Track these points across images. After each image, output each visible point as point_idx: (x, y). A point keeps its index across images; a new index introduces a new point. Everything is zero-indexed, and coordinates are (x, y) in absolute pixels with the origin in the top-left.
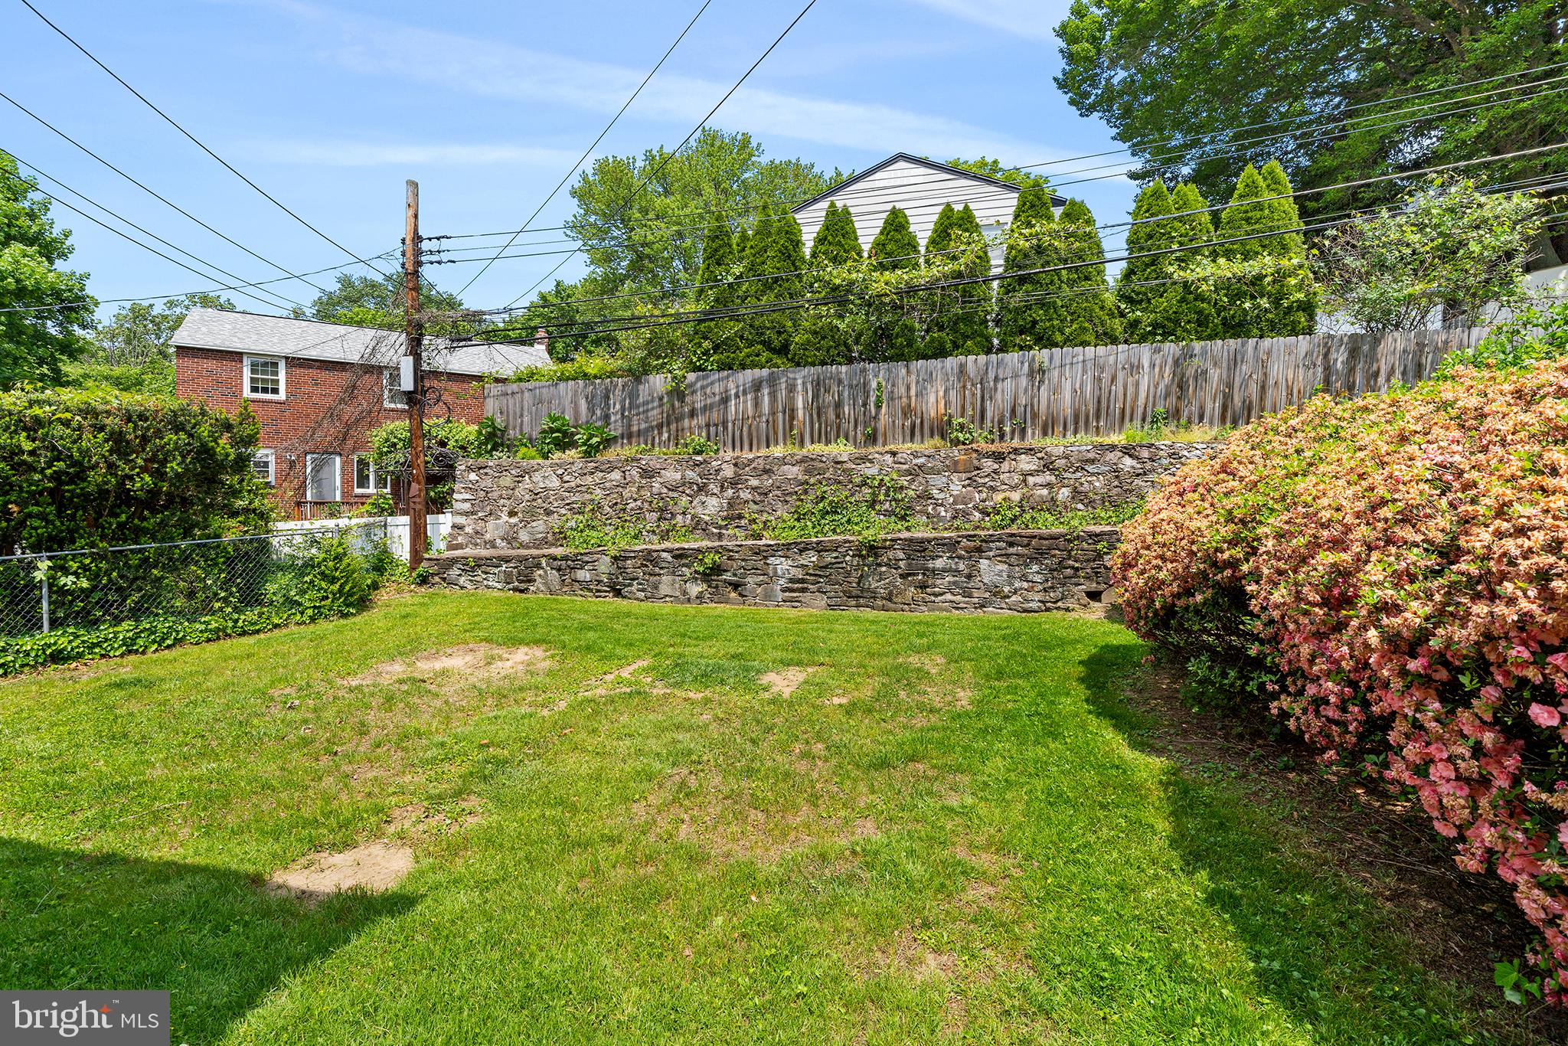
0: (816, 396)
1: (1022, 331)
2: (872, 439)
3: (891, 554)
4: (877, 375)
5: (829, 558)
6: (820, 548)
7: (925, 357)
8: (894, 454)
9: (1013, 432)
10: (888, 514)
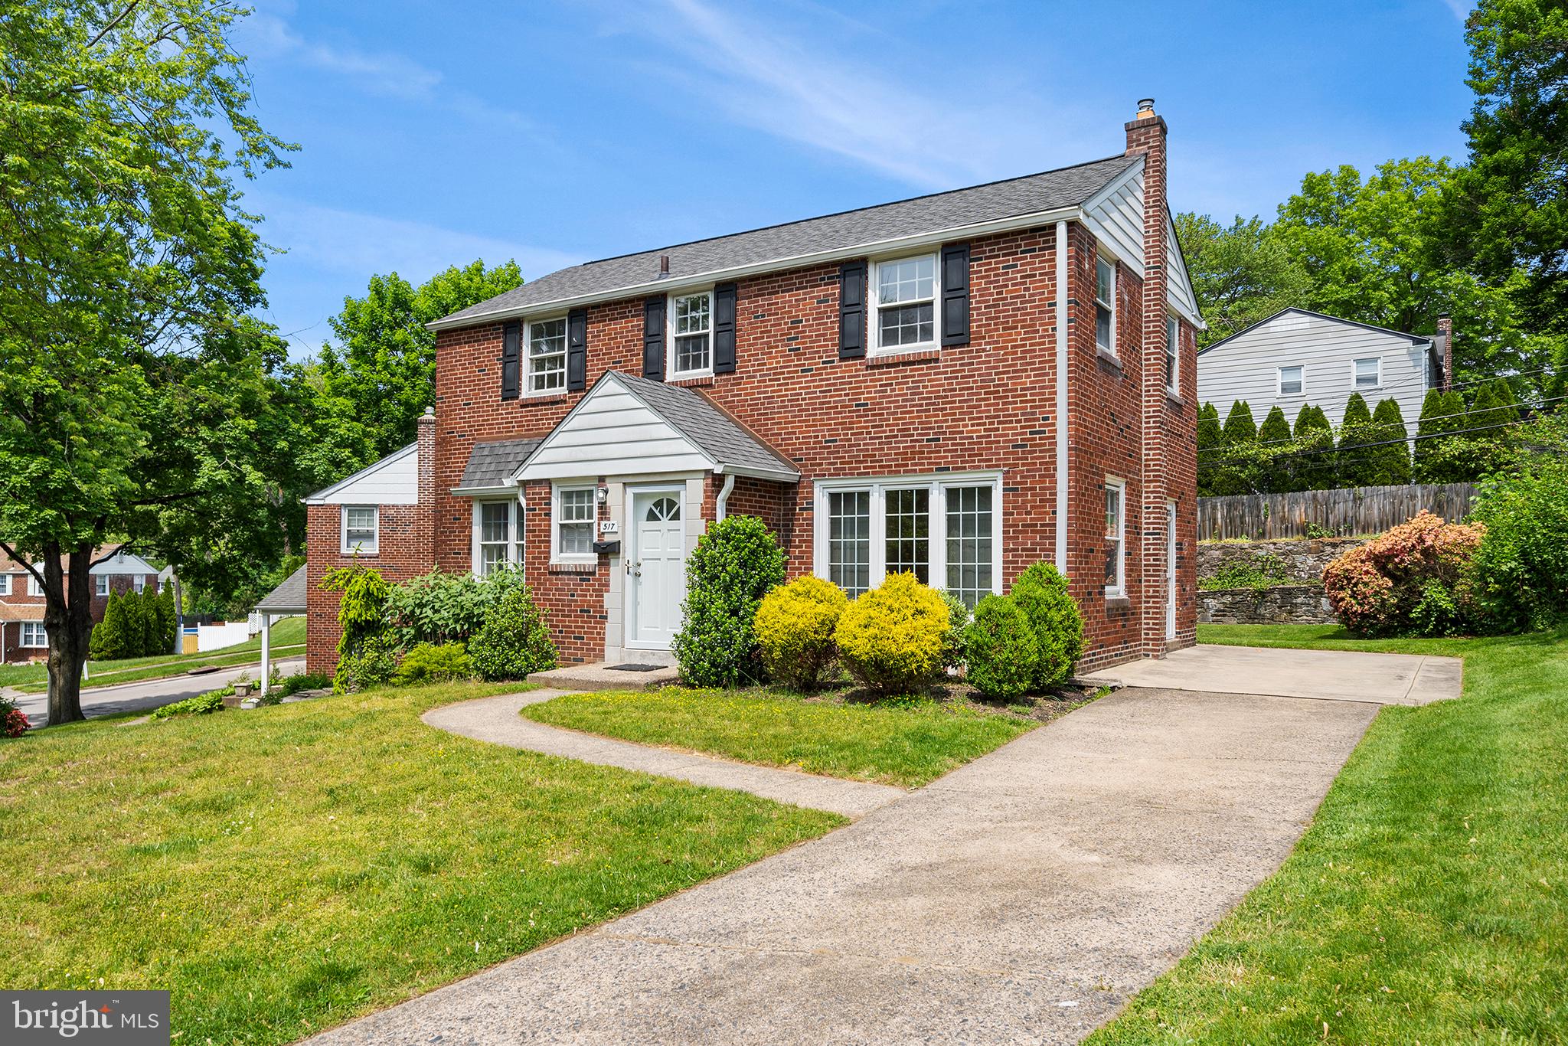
0: (1229, 511)
1: (1349, 477)
2: (1263, 535)
3: (1272, 596)
4: (1265, 501)
5: (1238, 598)
6: (1233, 594)
7: (1293, 491)
8: (1275, 544)
9: (1345, 531)
10: (1272, 576)
